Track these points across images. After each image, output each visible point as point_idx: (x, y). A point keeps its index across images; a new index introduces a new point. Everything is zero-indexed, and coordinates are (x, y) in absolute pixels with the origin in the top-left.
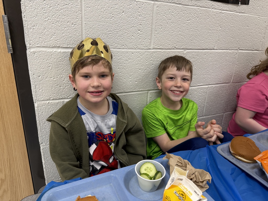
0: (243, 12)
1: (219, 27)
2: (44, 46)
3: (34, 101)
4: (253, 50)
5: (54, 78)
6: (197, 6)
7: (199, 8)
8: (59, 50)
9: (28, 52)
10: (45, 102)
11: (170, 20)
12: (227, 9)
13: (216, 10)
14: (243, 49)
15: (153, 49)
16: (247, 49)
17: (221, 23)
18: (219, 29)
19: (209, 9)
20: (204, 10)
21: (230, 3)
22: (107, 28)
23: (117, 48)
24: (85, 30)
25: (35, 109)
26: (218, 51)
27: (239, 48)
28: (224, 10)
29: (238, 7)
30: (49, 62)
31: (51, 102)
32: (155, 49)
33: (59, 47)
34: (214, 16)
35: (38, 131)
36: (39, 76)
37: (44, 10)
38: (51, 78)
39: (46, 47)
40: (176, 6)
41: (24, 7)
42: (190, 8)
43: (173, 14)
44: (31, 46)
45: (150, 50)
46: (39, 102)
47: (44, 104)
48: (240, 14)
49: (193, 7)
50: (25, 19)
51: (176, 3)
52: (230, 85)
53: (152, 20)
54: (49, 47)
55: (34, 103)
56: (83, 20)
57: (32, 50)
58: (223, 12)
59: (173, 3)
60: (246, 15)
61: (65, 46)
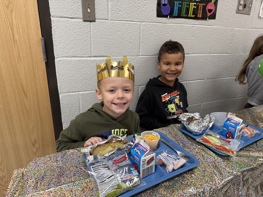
0: (211, 25)
1: (193, 37)
2: (66, 56)
3: (59, 93)
4: (222, 53)
5: (73, 78)
6: (173, 23)
7: (175, 24)
8: (76, 59)
9: (56, 60)
10: (67, 94)
11: (153, 34)
12: (198, 24)
13: (189, 25)
14: (214, 53)
15: (141, 56)
16: (217, 52)
17: (193, 34)
18: (192, 39)
19: (183, 25)
20: (179, 26)
21: (200, 19)
22: (108, 42)
23: (115, 56)
24: (93, 44)
25: (60, 99)
26: (193, 55)
27: (210, 52)
28: (195, 25)
29: (207, 21)
30: (69, 67)
31: (70, 94)
32: (143, 55)
33: (76, 57)
34: (188, 30)
35: (62, 114)
36: (63, 76)
37: (66, 33)
38: (71, 77)
39: (67, 57)
40: (157, 24)
41: (54, 32)
42: (168, 25)
43: (155, 30)
44: (58, 56)
45: (139, 57)
46: (62, 94)
47: (66, 95)
48: (209, 27)
49: (170, 24)
50: (54, 39)
51: (157, 23)
52: (205, 81)
53: (140, 35)
54: (69, 57)
55: (59, 94)
56: (92, 38)
57: (59, 59)
58: (194, 26)
59: (154, 22)
60: (214, 27)
61: (79, 56)
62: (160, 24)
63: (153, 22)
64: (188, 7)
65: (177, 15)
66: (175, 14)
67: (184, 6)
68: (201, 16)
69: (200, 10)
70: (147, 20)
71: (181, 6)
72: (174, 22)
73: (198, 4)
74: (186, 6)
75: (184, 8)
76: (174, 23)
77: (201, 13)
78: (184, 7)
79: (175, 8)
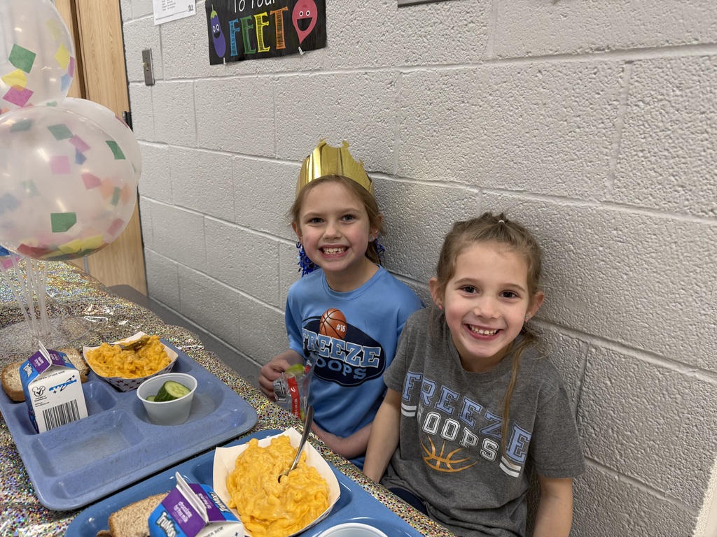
62: (218, 79)
63: (207, 77)
64: (252, 27)
65: (237, 54)
66: (234, 52)
67: (244, 27)
68: (284, 47)
69: (280, 29)
70: (199, 75)
71: (238, 30)
72: (237, 73)
73: (271, 13)
74: (248, 28)
75: (245, 34)
76: (237, 75)
77: (283, 36)
78: (245, 30)
79: (231, 37)
